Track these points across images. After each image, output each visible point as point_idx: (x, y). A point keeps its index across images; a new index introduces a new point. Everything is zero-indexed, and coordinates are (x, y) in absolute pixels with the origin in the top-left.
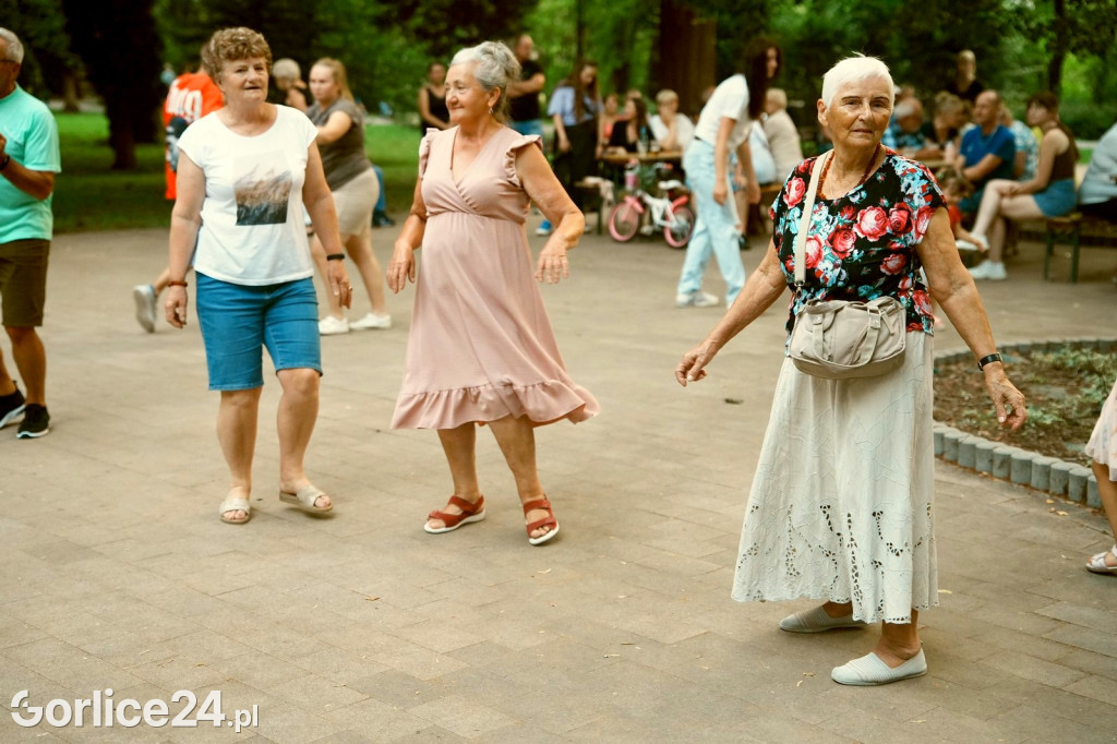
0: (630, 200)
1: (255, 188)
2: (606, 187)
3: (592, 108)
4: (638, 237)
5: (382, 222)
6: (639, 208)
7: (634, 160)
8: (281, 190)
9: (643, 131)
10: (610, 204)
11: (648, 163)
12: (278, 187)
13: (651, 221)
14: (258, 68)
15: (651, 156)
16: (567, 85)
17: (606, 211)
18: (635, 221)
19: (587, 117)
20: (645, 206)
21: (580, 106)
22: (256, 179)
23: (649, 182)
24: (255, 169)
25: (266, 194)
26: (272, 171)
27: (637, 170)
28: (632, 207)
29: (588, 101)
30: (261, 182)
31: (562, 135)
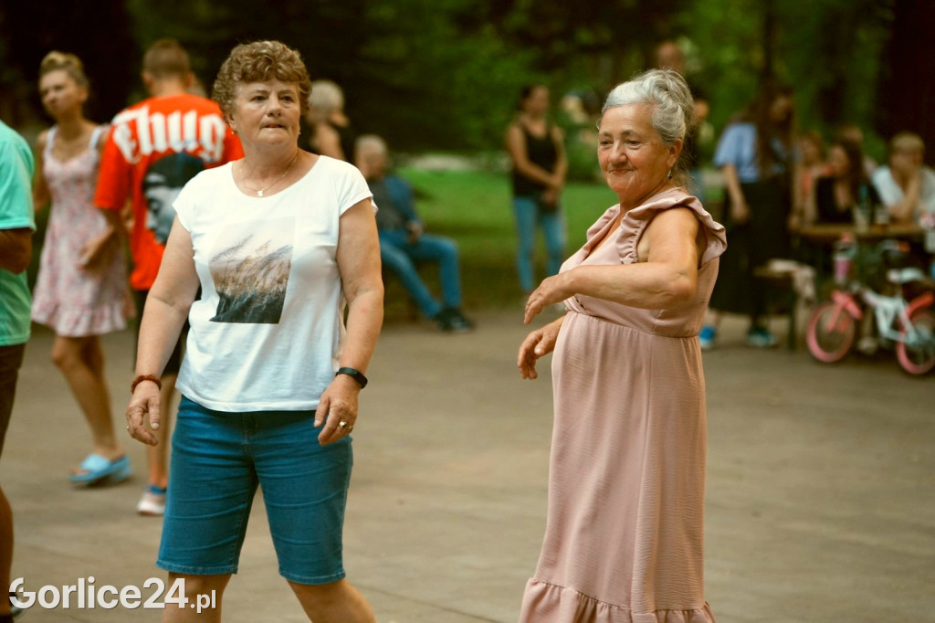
0: (841, 299)
1: (238, 269)
2: (803, 276)
3: (784, 155)
4: (855, 356)
5: (457, 324)
6: (854, 309)
7: (847, 237)
8: (274, 274)
9: (864, 192)
10: (809, 302)
11: (870, 241)
12: (269, 270)
13: (875, 331)
14: (285, 98)
15: (876, 231)
16: (745, 120)
17: (802, 314)
18: (848, 330)
19: (776, 169)
20: (864, 307)
21: (765, 152)
22: (241, 255)
23: (872, 271)
24: (246, 241)
25: (253, 278)
26: (266, 246)
27: (853, 252)
28: (845, 310)
29: (777, 145)
30: (246, 261)
31: (737, 197)
